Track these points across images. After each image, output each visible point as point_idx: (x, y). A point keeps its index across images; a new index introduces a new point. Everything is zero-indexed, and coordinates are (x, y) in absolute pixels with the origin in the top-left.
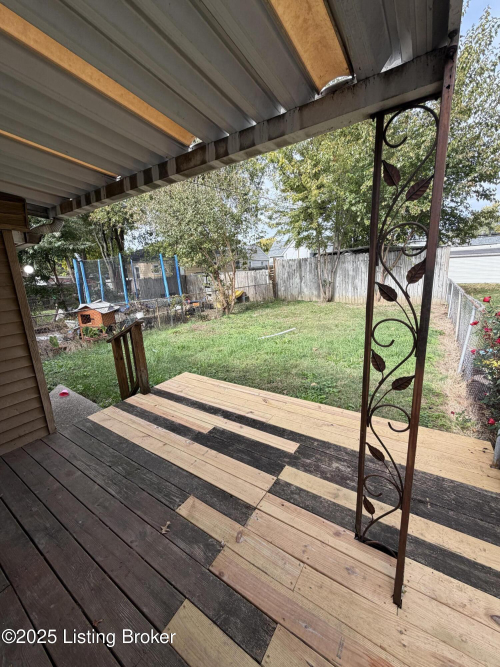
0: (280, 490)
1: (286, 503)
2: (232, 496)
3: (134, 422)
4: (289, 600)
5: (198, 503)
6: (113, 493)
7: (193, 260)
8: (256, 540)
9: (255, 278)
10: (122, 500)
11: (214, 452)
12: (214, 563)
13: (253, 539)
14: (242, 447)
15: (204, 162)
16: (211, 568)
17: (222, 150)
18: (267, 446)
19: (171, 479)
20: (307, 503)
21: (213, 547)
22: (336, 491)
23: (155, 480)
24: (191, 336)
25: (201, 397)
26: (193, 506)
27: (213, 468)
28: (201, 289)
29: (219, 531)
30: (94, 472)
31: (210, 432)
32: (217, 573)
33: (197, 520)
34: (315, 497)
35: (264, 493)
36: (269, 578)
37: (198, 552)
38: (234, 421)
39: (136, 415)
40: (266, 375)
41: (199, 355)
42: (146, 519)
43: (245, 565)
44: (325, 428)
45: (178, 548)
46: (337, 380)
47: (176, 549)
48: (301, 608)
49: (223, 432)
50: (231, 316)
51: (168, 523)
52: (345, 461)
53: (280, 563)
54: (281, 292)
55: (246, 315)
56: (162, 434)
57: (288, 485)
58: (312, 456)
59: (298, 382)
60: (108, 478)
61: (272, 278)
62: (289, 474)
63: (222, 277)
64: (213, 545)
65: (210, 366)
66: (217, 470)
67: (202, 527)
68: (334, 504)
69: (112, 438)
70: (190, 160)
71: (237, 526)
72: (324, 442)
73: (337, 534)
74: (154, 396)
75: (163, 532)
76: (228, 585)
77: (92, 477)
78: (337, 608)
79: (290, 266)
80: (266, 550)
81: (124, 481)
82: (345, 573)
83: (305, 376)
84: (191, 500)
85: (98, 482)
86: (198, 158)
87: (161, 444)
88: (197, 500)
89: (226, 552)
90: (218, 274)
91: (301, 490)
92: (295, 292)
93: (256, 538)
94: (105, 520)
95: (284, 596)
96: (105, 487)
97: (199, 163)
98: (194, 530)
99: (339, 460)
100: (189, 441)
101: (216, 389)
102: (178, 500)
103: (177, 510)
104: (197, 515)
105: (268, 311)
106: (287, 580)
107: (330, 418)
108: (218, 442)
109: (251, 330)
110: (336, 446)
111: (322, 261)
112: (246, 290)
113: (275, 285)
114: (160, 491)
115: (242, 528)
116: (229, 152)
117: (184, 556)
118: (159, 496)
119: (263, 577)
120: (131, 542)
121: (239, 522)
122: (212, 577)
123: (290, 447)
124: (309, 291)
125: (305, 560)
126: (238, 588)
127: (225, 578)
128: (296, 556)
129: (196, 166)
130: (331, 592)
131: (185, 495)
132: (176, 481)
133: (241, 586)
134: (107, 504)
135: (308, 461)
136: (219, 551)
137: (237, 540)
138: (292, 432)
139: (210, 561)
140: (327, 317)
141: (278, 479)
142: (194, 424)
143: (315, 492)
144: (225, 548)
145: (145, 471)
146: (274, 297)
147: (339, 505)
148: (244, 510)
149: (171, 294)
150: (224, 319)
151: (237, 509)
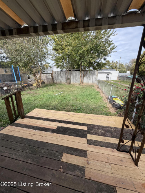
0: (90, 142)
1: (94, 146)
2: (77, 149)
3: (24, 130)
4: (114, 177)
5: (67, 155)
6: (30, 162)
7: (25, 69)
8: (93, 161)
9: (46, 76)
10: (35, 164)
11: (62, 135)
12: (86, 175)
13: (92, 161)
14: (71, 131)
15: (77, 27)
16: (86, 177)
17: (86, 24)
18: (78, 129)
19: (52, 149)
20: (100, 144)
21: (82, 169)
22: (104, 139)
23: (46, 151)
24: (28, 95)
25: (47, 116)
26: (66, 157)
27: (66, 141)
28: (26, 79)
29: (81, 163)
30: (16, 156)
31: (57, 128)
32: (88, 178)
33: (71, 161)
34: (101, 142)
35: (86, 145)
36: (104, 172)
37: (78, 173)
38: (63, 123)
39: (24, 127)
40: (61, 106)
41: (35, 102)
42: (51, 168)
43: (95, 171)
44: (91, 120)
45: (70, 175)
46: (82, 106)
47: (69, 175)
48: (118, 178)
49: (62, 127)
50: (40, 88)
51: (61, 167)
52: (101, 129)
53: (104, 166)
54: (55, 81)
55: (45, 88)
56: (39, 132)
57: (91, 140)
58: (93, 130)
59: (71, 108)
60: (24, 156)
61: (52, 76)
62: (90, 137)
63: (37, 75)
64: (81, 168)
65: (41, 105)
66: (67, 141)
67: (74, 164)
68: (106, 142)
69: (16, 139)
70: (70, 25)
71: (85, 159)
72: (93, 125)
73: (113, 151)
74: (27, 119)
75: (61, 171)
76: (94, 181)
77: (16, 158)
78: (126, 174)
79: (58, 73)
80: (98, 164)
81: (33, 155)
82: (121, 162)
83: (73, 106)
84: (64, 155)
85: (20, 160)
86: (74, 25)
87: (40, 137)
88: (66, 154)
89: (87, 169)
90: (35, 74)
91: (96, 141)
92: (59, 81)
93: (93, 160)
94: (32, 175)
95: (111, 177)
96: (25, 161)
97: (74, 27)
98: (72, 166)
99: (100, 129)
100: (51, 133)
101: (51, 113)
102: (59, 156)
103: (62, 160)
104: (70, 160)
105: (52, 87)
106: (109, 171)
107: (90, 117)
108: (62, 131)
109: (49, 93)
110: (97, 125)
111: (67, 72)
112: (44, 80)
113: (53, 79)
114: (51, 155)
115: (87, 159)
116: (90, 26)
117: (74, 177)
118: (51, 157)
119: (103, 173)
120: (50, 180)
121: (85, 157)
122: (88, 181)
123: (85, 128)
124: (64, 81)
125: (109, 162)
126: (98, 180)
127: (92, 179)
128: (107, 162)
129: (72, 28)
130: (122, 169)
131: (61, 154)
132: (55, 149)
133: (98, 179)
134: (30, 168)
135: (92, 131)
136: (85, 170)
137: (88, 164)
138: (83, 123)
139: (84, 174)
140: (70, 88)
141: (88, 139)
142: (50, 127)
143: (100, 140)
144: (86, 168)
145: (40, 149)
146: (53, 83)
147: (108, 143)
148: (84, 152)
149: (17, 81)
150: (38, 89)
151: (82, 153)
